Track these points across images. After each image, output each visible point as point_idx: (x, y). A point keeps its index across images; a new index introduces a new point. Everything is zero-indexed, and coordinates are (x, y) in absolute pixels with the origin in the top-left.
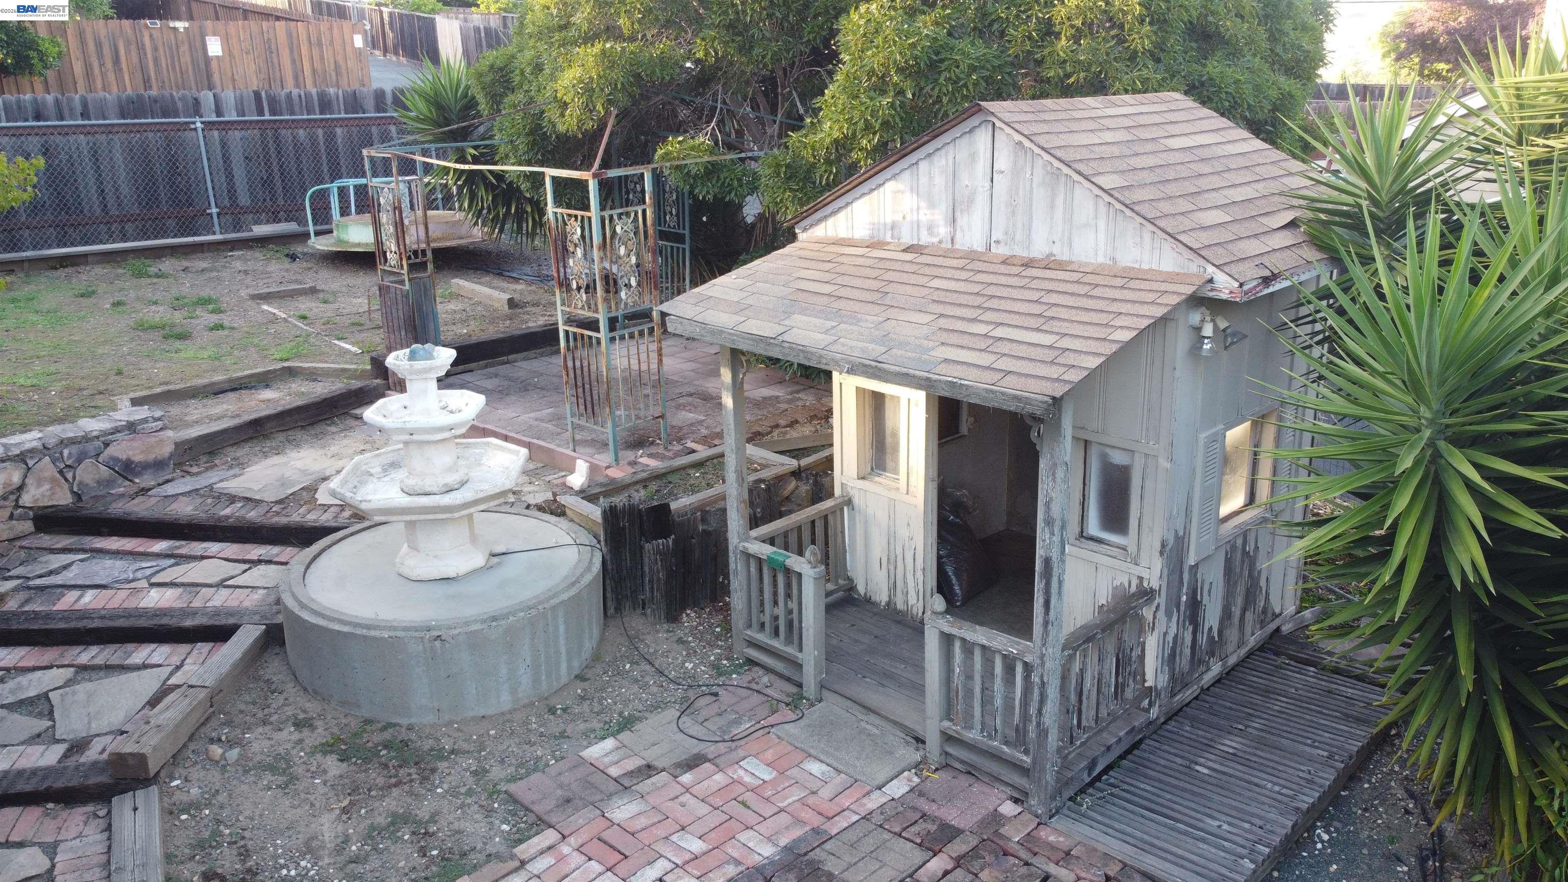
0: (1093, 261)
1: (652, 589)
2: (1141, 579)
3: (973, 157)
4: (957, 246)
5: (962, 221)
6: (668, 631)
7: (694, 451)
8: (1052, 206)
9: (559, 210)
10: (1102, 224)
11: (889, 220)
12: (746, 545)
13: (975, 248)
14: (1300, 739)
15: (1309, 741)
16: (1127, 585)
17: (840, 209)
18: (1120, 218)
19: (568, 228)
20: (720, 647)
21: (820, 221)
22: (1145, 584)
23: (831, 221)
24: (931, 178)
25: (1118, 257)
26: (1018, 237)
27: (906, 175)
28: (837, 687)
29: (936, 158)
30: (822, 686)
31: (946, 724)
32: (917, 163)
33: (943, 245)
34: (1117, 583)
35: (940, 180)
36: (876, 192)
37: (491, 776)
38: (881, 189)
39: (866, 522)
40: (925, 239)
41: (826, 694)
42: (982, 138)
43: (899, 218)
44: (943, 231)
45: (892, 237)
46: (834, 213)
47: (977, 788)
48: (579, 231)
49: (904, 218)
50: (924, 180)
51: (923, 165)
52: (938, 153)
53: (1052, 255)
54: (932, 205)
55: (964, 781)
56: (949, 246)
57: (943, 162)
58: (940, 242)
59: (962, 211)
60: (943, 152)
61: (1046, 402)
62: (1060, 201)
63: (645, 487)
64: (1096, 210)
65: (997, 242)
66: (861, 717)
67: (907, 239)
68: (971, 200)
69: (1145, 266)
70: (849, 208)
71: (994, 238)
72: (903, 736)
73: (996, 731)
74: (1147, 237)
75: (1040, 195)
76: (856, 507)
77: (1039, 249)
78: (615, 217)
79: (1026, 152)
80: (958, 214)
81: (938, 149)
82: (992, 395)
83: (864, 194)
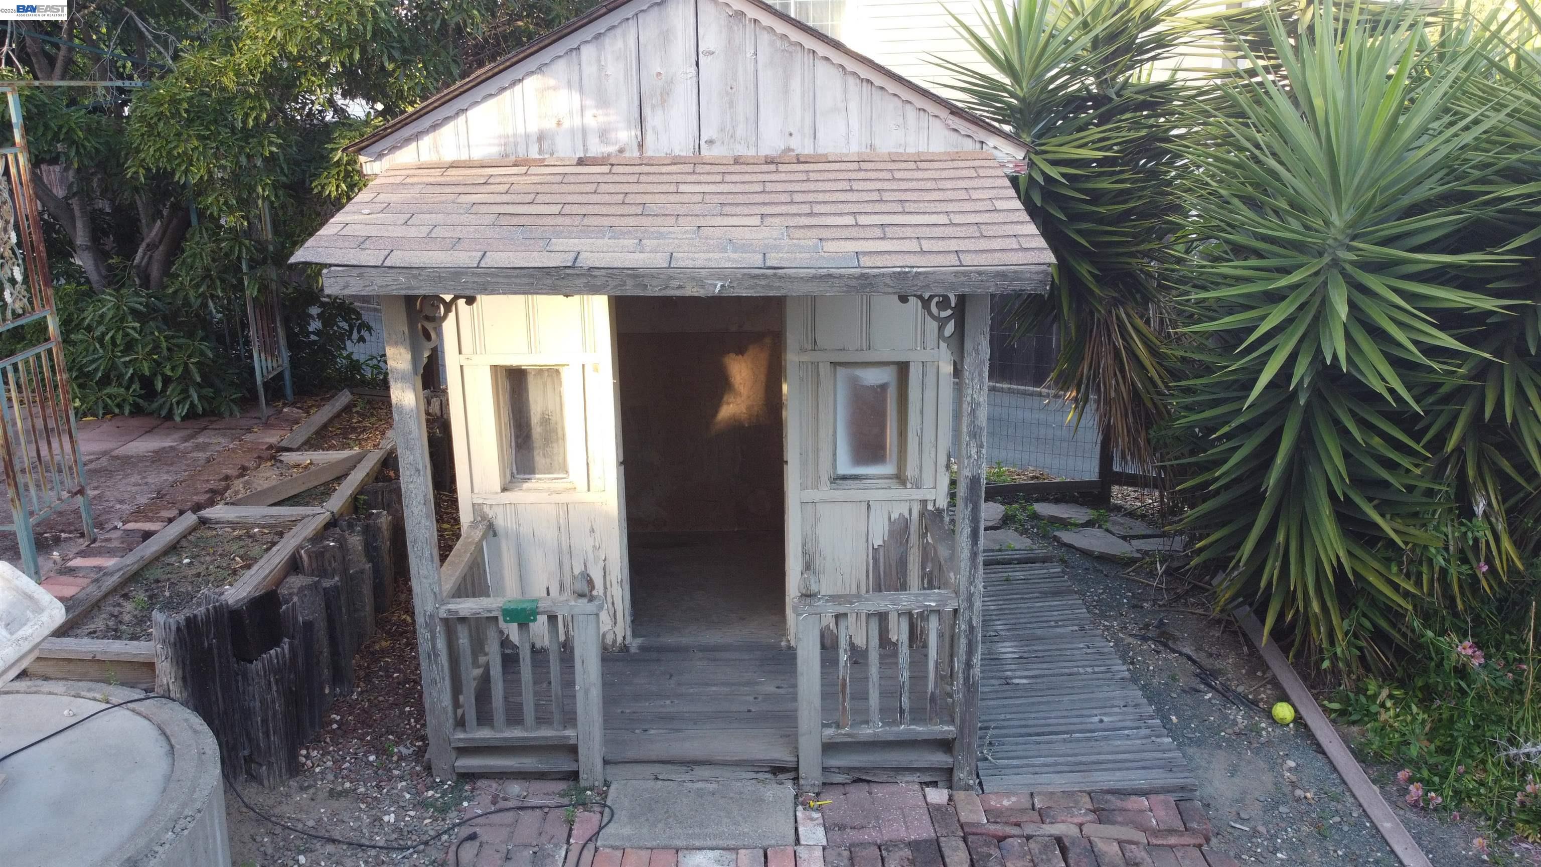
0: (844, 151)
2: (924, 502)
3: (666, 37)
4: (649, 152)
5: (653, 120)
7: (149, 532)
8: (786, 90)
10: (853, 105)
11: (533, 128)
12: (450, 606)
13: (677, 152)
16: (907, 515)
17: (447, 119)
18: (877, 94)
21: (408, 141)
22: (930, 507)
23: (430, 140)
24: (601, 68)
25: (877, 142)
26: (740, 131)
27: (561, 65)
29: (607, 41)
30: (606, 762)
31: (830, 731)
32: (578, 48)
33: (627, 154)
34: (895, 516)
35: (615, 70)
36: (508, 93)
38: (518, 88)
39: (519, 546)
40: (596, 149)
41: (610, 769)
42: (679, 11)
43: (549, 125)
44: (625, 135)
45: (540, 151)
46: (435, 127)
49: (559, 124)
50: (590, 70)
51: (588, 52)
52: (610, 34)
53: (789, 150)
54: (603, 102)
55: (858, 793)
56: (636, 154)
57: (619, 44)
58: (621, 151)
59: (653, 107)
60: (619, 31)
61: (1042, 272)
62: (796, 84)
64: (845, 91)
65: (710, 142)
66: (688, 777)
67: (565, 152)
68: (666, 92)
69: (911, 150)
70: (461, 119)
71: (704, 138)
72: (754, 775)
73: (902, 711)
74: (911, 113)
75: (767, 78)
76: (501, 531)
77: (771, 143)
79: (744, 26)
80: (647, 111)
81: (613, 27)
83: (491, 96)
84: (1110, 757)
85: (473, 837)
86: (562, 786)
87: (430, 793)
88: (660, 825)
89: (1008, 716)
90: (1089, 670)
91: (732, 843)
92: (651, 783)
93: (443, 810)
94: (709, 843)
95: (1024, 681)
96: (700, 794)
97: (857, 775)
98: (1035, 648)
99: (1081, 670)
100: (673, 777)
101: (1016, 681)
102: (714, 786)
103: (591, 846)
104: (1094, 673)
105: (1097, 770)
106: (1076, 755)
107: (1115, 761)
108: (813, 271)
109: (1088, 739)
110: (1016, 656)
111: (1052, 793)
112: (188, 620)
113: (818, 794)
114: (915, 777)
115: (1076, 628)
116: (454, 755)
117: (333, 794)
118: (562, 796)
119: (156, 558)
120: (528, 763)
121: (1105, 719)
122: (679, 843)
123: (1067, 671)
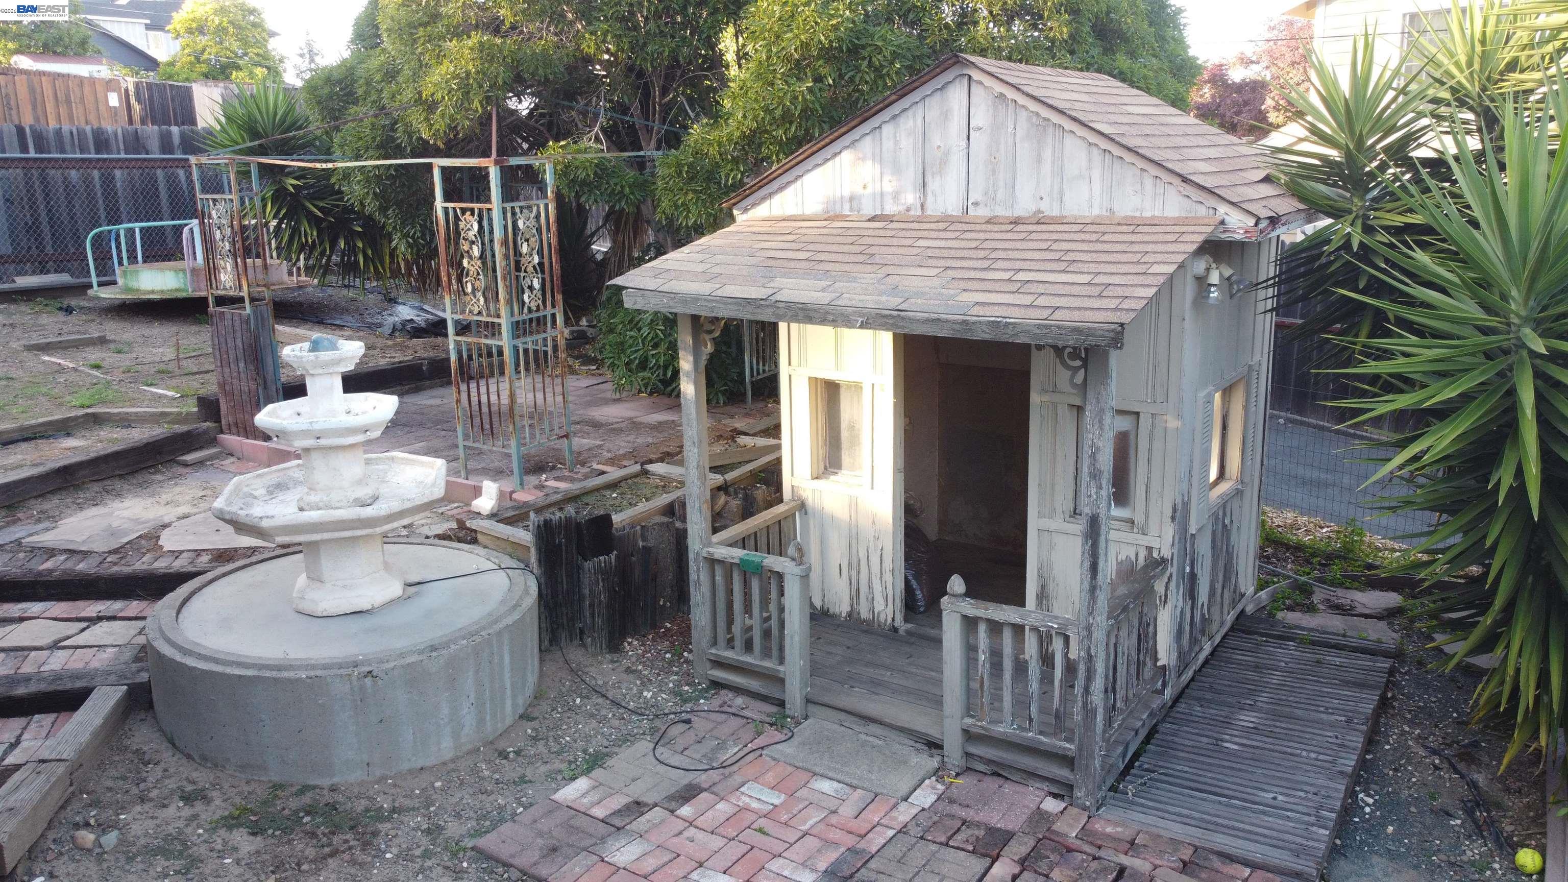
0: (1087, 214)
1: (593, 615)
2: (1150, 549)
3: (945, 116)
4: (929, 212)
5: (933, 184)
6: (612, 662)
7: (603, 473)
8: (1039, 160)
9: (450, 205)
10: (1096, 174)
11: (847, 193)
12: (710, 550)
13: (950, 212)
14: (1313, 708)
15: (1322, 709)
16: (1134, 559)
17: (789, 183)
18: (1117, 165)
19: (462, 225)
20: (677, 674)
21: (764, 199)
22: (1155, 555)
23: (777, 199)
24: (896, 142)
25: (1116, 207)
26: (1000, 195)
27: (868, 139)
28: (826, 699)
29: (902, 120)
30: (808, 701)
31: (969, 721)
32: (880, 127)
33: (912, 213)
34: (1122, 557)
35: (906, 143)
36: (830, 163)
37: (448, 833)
38: (837, 159)
39: (822, 526)
40: (890, 208)
41: (812, 708)
42: (957, 95)
43: (859, 190)
44: (910, 198)
45: (851, 209)
46: (781, 189)
47: (1008, 788)
48: (476, 227)
49: (865, 187)
50: (888, 144)
51: (887, 130)
52: (904, 115)
53: (1039, 211)
54: (897, 170)
55: (991, 784)
56: (919, 213)
57: (911, 123)
58: (908, 210)
59: (933, 174)
60: (910, 113)
61: (1113, 331)
62: (1047, 154)
63: (561, 509)
64: (1090, 161)
65: (976, 204)
66: (861, 729)
67: (869, 210)
68: (944, 162)
69: (1148, 214)
70: (799, 183)
71: (971, 201)
72: (912, 743)
73: (1031, 720)
74: (1148, 182)
75: (1025, 150)
76: (810, 511)
77: (1025, 206)
78: (518, 210)
79: (1007, 105)
80: (929, 179)
81: (905, 110)
82: (1045, 331)
83: (818, 165)
84: (1247, 827)
85: (688, 722)
86: (774, 709)
87: (687, 688)
88: (816, 755)
89: (1185, 769)
90: (1313, 755)
91: (855, 782)
92: (836, 727)
93: (685, 701)
94: (839, 777)
95: (1236, 747)
96: (864, 744)
97: (996, 769)
98: (1278, 724)
99: (1304, 753)
100: (854, 726)
101: (1226, 745)
102: (881, 743)
103: (758, 753)
104: (1316, 759)
105: (1224, 833)
106: (1218, 816)
107: (1250, 832)
108: (926, 315)
109: (1245, 808)
110: (1251, 725)
111: (1159, 836)
112: (545, 521)
113: (958, 775)
114: (1045, 786)
115: (1343, 719)
116: (708, 665)
117: (628, 670)
118: (769, 715)
119: (597, 489)
120: (753, 684)
121: (1280, 798)
122: (817, 769)
123: (1289, 750)
